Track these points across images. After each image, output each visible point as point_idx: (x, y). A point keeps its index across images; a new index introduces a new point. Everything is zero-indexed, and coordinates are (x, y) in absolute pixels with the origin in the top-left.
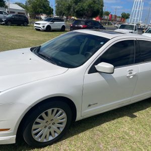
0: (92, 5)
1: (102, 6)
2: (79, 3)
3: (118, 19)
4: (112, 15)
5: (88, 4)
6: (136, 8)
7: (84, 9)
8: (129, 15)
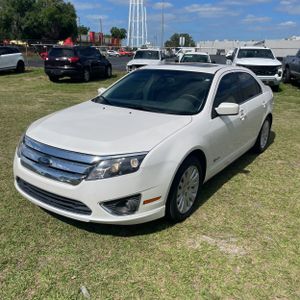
0: (56, 16)
1: (74, 16)
2: (27, 13)
3: (107, 40)
4: (93, 33)
5: (47, 13)
6: (135, 19)
7: (40, 24)
8: (124, 31)
